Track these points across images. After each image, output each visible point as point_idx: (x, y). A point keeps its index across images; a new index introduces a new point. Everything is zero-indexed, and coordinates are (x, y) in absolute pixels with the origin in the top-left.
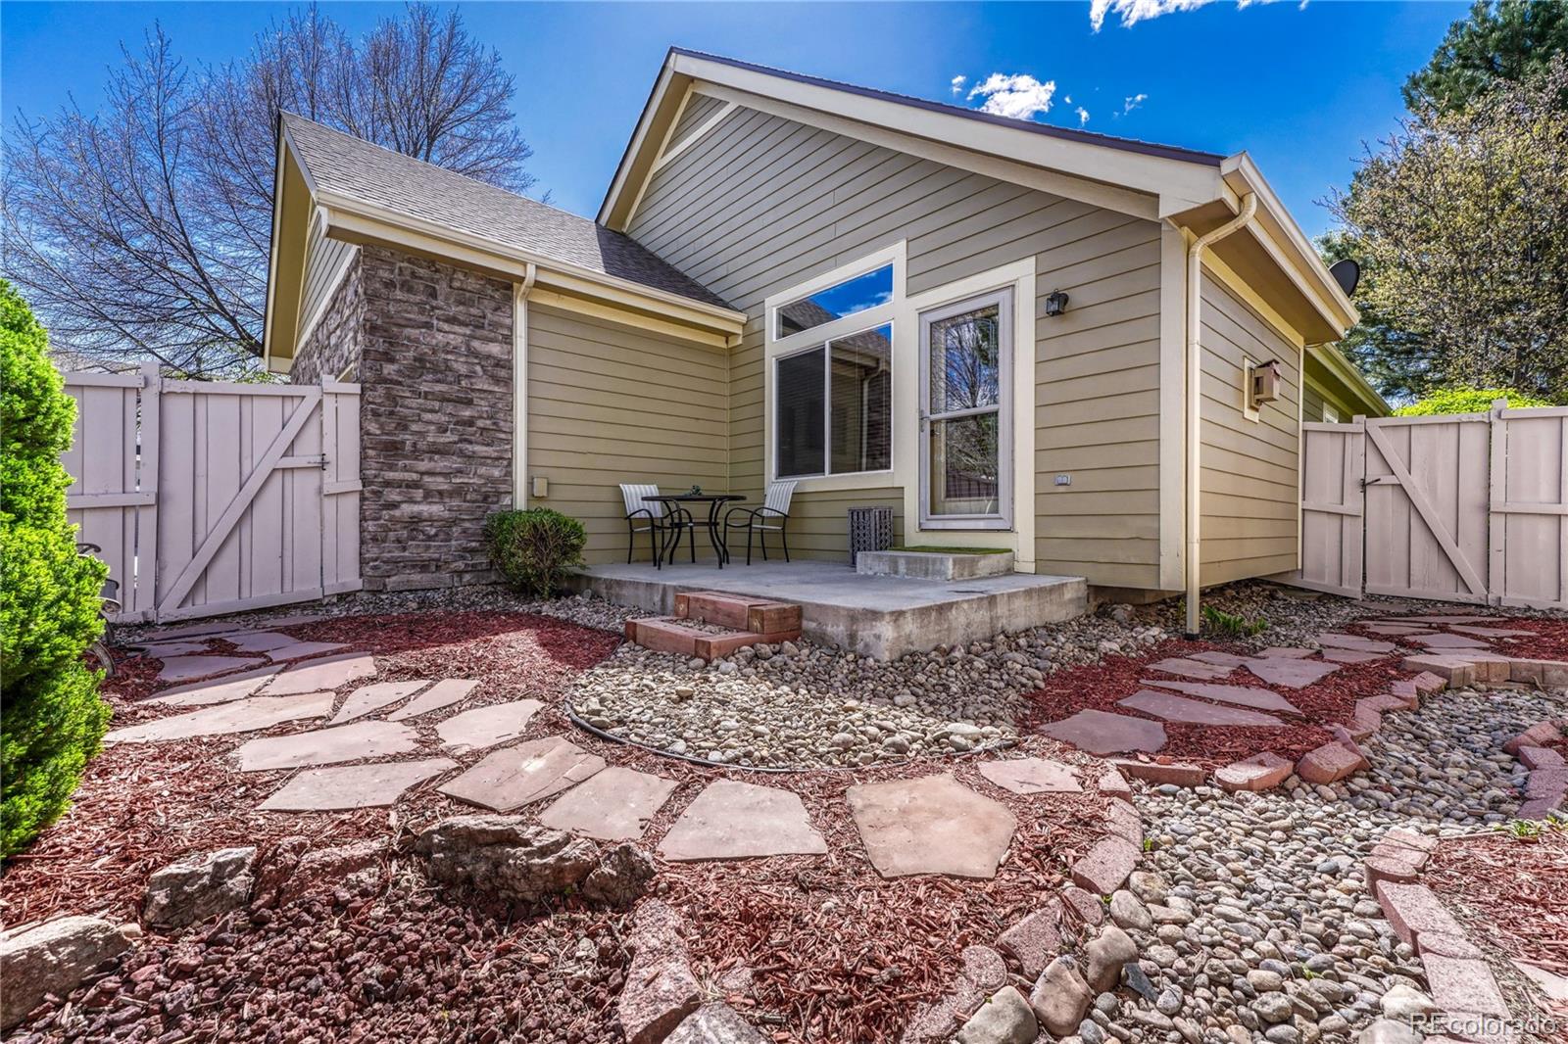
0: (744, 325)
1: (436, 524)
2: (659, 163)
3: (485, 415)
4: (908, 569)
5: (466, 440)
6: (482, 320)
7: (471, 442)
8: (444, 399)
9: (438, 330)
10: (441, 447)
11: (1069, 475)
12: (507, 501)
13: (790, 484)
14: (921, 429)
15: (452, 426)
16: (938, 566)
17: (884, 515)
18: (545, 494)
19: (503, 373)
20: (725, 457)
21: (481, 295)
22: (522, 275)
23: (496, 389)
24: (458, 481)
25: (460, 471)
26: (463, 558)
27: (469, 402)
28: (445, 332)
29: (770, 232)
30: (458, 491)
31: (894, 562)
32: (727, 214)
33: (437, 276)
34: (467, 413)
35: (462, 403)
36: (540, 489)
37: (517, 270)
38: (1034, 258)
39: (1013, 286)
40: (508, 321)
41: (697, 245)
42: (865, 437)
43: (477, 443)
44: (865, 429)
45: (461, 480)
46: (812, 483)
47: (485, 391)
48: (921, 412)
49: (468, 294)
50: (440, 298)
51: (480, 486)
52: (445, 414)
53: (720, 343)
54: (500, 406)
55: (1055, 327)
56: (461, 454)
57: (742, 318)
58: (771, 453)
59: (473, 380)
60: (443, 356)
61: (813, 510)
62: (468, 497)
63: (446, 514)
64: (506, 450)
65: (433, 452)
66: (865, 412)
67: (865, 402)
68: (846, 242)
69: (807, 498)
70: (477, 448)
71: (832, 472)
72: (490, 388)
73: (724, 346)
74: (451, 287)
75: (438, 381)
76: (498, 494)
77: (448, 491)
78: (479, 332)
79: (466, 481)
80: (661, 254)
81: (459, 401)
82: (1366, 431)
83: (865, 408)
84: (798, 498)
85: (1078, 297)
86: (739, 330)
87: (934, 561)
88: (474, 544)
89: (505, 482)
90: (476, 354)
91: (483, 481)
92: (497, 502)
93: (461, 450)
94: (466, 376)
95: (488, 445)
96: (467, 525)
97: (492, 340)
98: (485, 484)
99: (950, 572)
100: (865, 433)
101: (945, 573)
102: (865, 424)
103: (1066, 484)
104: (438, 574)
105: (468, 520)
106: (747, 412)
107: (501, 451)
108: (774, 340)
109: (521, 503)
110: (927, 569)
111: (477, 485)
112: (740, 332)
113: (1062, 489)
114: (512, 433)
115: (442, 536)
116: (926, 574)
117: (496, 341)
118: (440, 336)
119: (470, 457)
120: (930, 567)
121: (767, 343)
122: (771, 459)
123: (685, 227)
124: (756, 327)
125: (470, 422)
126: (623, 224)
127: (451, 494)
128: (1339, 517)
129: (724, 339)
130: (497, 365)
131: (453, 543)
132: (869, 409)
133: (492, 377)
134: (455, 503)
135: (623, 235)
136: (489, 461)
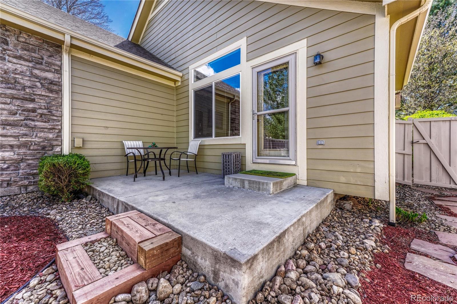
0: (181, 77)
1: (7, 162)
2: (150, 16)
3: (43, 107)
4: (250, 186)
5: (30, 119)
6: (41, 60)
7: (33, 120)
8: (13, 97)
9: (9, 61)
10: (10, 122)
11: (324, 140)
12: (58, 149)
13: (199, 141)
14: (253, 119)
15: (20, 112)
16: (265, 187)
17: (237, 156)
18: (81, 146)
19: (55, 88)
20: (175, 130)
21: (40, 48)
22: (63, 40)
23: (51, 95)
24: (24, 140)
25: (26, 135)
26: (28, 178)
27: (33, 101)
28: (14, 63)
29: (191, 39)
30: (25, 145)
31: (243, 181)
32: (175, 34)
33: (8, 33)
34: (31, 106)
35: (27, 100)
36: (78, 143)
37: (60, 37)
38: (306, 39)
39: (296, 53)
40: (58, 63)
41: (164, 47)
42: (230, 124)
43: (38, 121)
44: (230, 120)
45: (26, 139)
46: (207, 141)
47: (43, 95)
48: (253, 111)
49: (31, 46)
50: (10, 45)
51: (39, 142)
52: (15, 106)
53: (172, 84)
54: (54, 103)
55: (317, 71)
56: (26, 126)
57: (181, 74)
58: (192, 129)
59: (34, 90)
60: (12, 75)
61: (208, 152)
62: (32, 148)
63: (16, 157)
64: (57, 125)
65: (5, 125)
66: (230, 115)
67: (230, 111)
68: (221, 40)
69: (206, 147)
70: (37, 123)
71: (216, 137)
72: (47, 94)
73: (174, 85)
74: (18, 41)
75: (10, 88)
76: (52, 147)
77: (17, 145)
78: (38, 66)
79: (30, 139)
80: (152, 52)
81: (26, 99)
82: (413, 123)
83: (230, 113)
84: (201, 148)
85: (328, 56)
86: (179, 79)
87: (263, 183)
88: (35, 171)
89: (56, 140)
90: (37, 77)
91: (41, 140)
92: (52, 150)
93: (26, 125)
94: (29, 87)
95: (45, 122)
96: (30, 162)
97: (47, 71)
98: (43, 141)
99: (271, 190)
100: (230, 122)
101: (269, 191)
102: (230, 118)
103: (322, 145)
104: (9, 188)
105: (31, 159)
106: (184, 112)
107: (54, 125)
108: (193, 82)
109: (66, 149)
110: (259, 188)
111: (38, 142)
112: (180, 80)
113: (320, 147)
114: (61, 117)
115: (12, 168)
116: (259, 190)
117: (51, 72)
118: (10, 65)
119: (32, 128)
120: (261, 187)
121: (190, 84)
122: (191, 131)
123: (160, 40)
124: (186, 78)
125: (34, 110)
126: (138, 41)
127: (19, 147)
128: (403, 155)
129: (174, 83)
130: (51, 83)
131: (21, 171)
132: (231, 114)
133: (48, 89)
134: (22, 151)
135: (138, 45)
136: (46, 130)
